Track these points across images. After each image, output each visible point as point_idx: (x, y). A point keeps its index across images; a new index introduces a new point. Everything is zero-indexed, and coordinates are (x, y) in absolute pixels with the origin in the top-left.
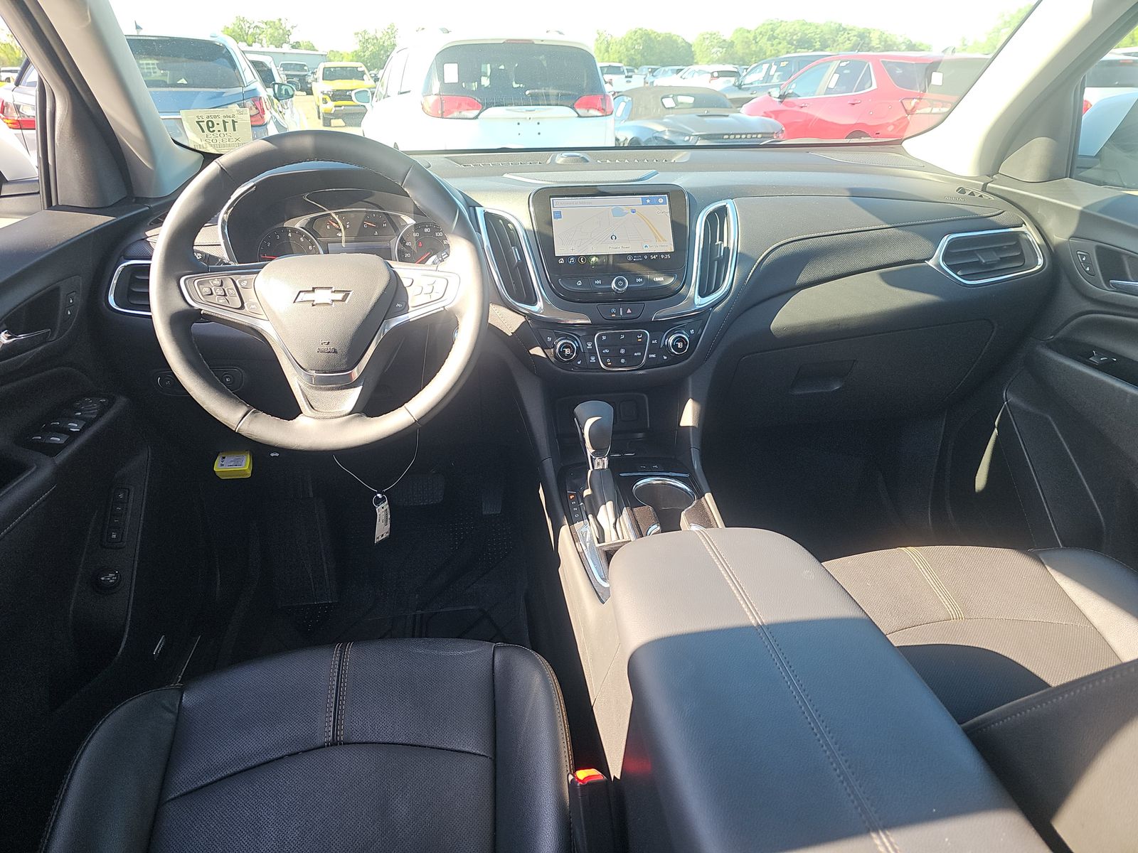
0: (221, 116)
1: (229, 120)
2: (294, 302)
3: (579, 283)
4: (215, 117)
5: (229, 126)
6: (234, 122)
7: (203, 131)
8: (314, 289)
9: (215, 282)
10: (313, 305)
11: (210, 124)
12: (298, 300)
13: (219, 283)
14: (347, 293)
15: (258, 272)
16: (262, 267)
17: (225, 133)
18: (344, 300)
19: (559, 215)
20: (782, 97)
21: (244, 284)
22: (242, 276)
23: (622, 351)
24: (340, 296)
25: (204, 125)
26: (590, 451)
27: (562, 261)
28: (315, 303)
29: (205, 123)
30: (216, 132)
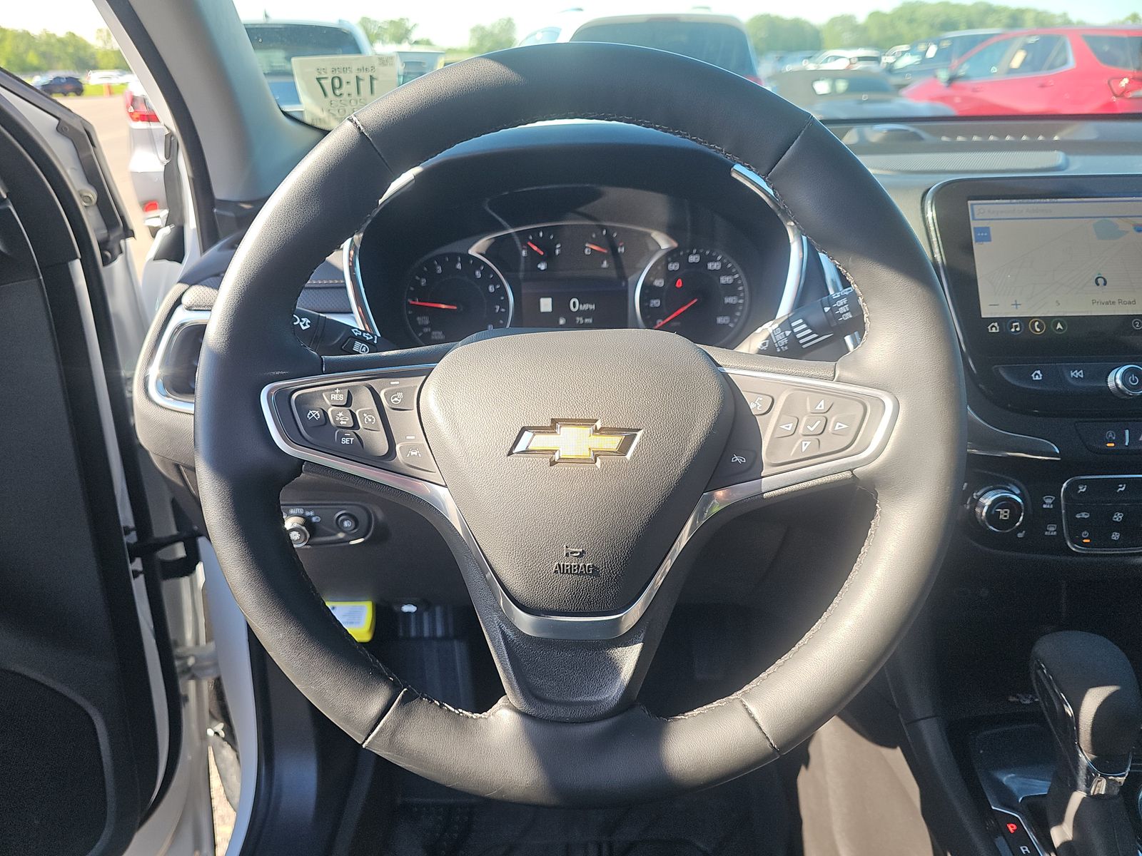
0: (354, 68)
1: (365, 76)
2: (510, 453)
3: (1037, 376)
4: (345, 70)
5: (365, 86)
6: (372, 78)
7: (325, 94)
8: (554, 421)
9: (334, 397)
10: (553, 463)
11: (337, 82)
12: (520, 447)
13: (340, 397)
14: (629, 435)
15: (427, 373)
16: (437, 358)
17: (358, 98)
18: (623, 449)
19: (985, 236)
20: (952, 80)
21: (398, 399)
22: (395, 382)
23: (1118, 517)
24: (613, 442)
25: (327, 84)
26: (1085, 758)
27: (994, 329)
28: (556, 457)
29: (330, 81)
30: (345, 96)
